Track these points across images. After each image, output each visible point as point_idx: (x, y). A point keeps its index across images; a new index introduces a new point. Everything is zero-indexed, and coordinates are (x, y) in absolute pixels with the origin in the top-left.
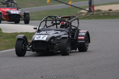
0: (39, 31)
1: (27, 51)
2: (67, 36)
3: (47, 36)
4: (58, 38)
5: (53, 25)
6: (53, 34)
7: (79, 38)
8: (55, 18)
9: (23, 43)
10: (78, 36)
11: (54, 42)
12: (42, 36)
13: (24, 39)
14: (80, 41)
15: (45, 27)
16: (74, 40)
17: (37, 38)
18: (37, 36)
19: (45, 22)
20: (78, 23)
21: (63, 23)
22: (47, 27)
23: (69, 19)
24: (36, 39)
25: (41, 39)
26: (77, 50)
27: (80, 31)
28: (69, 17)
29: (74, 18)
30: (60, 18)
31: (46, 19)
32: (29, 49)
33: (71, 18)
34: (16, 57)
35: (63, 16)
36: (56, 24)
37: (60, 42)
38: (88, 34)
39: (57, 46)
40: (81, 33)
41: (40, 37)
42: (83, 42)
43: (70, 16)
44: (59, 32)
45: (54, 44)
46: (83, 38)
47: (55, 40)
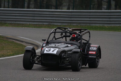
0: (48, 43)
1: (34, 64)
2: (79, 50)
3: (57, 49)
4: (69, 52)
5: (62, 37)
6: (64, 47)
7: (90, 52)
8: (65, 30)
9: (32, 55)
10: (89, 50)
11: (65, 56)
12: (52, 49)
13: (33, 51)
14: (91, 57)
15: (54, 39)
16: (85, 55)
17: (47, 51)
18: (46, 49)
19: (54, 33)
20: (90, 37)
21: (74, 36)
22: (56, 39)
23: (79, 31)
24: (45, 52)
25: (51, 52)
26: (87, 66)
27: (91, 45)
28: (80, 30)
29: (86, 31)
30: (71, 30)
31: (55, 31)
32: (37, 62)
33: (82, 31)
34: (23, 69)
35: (74, 28)
36: (66, 36)
37: (71, 57)
38: (99, 49)
39: (67, 61)
40: (93, 48)
41: (50, 51)
42: (94, 57)
43: (81, 28)
44: (69, 45)
45: (64, 58)
46: (94, 53)
47: (65, 54)
